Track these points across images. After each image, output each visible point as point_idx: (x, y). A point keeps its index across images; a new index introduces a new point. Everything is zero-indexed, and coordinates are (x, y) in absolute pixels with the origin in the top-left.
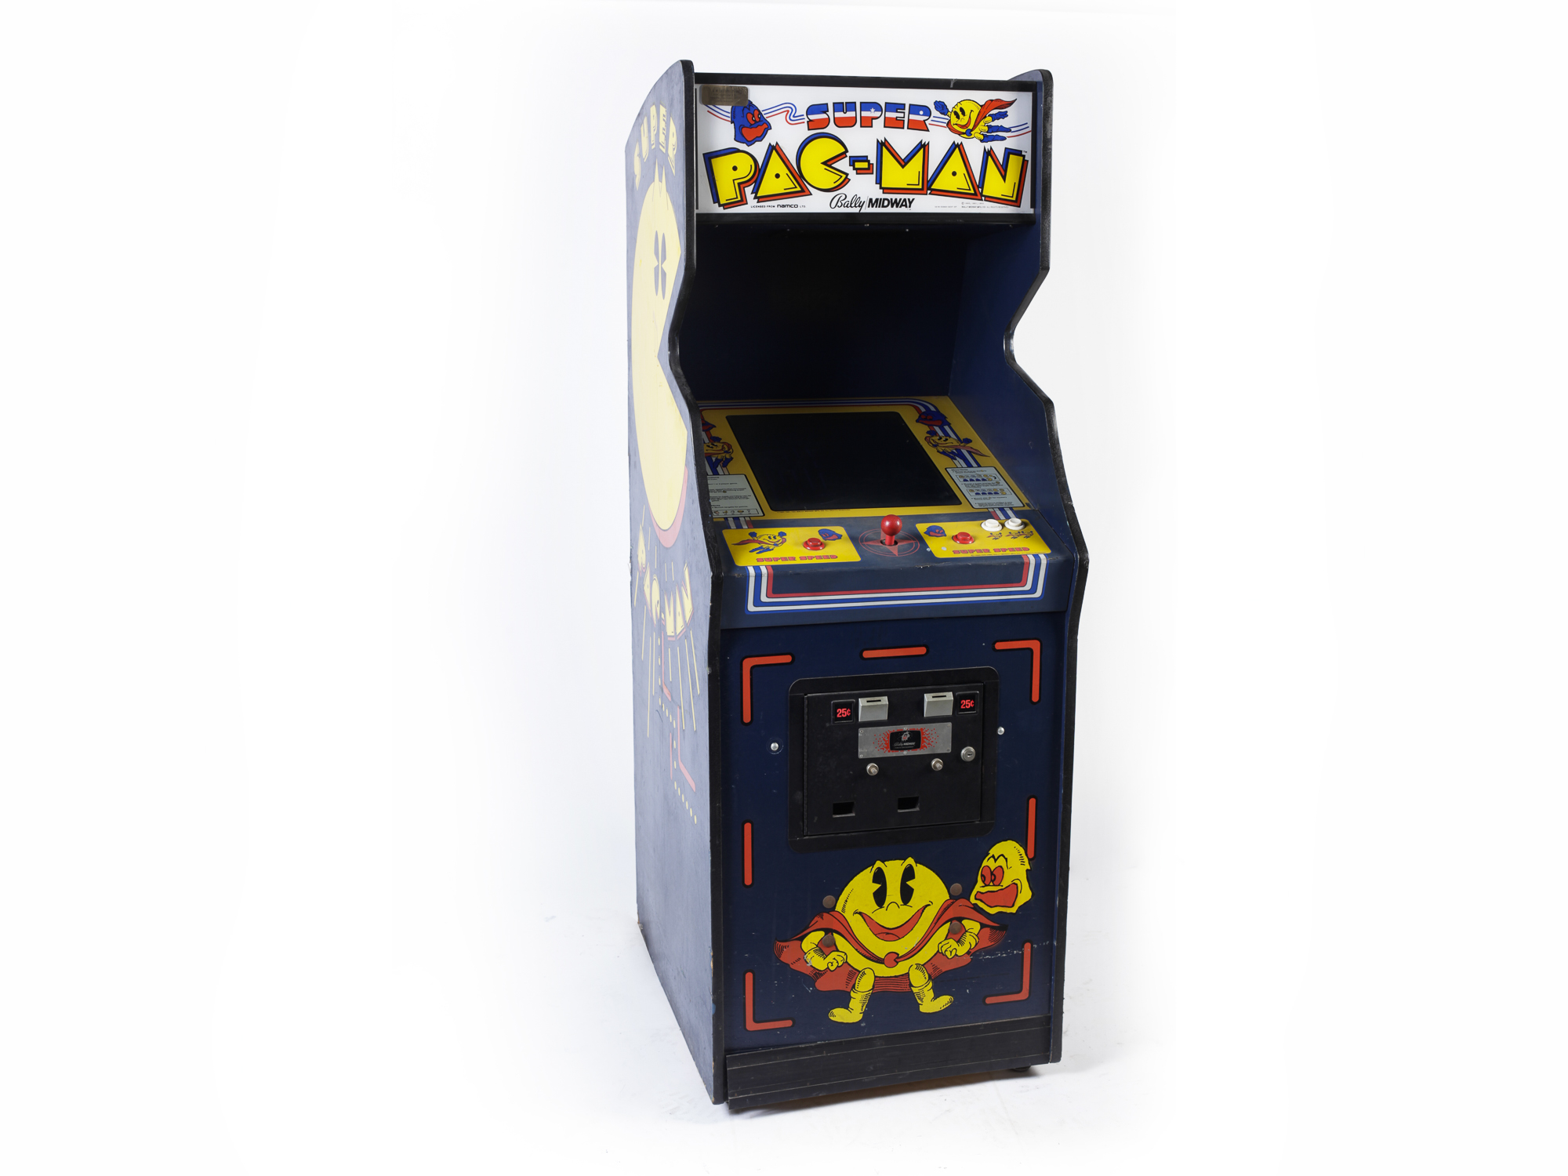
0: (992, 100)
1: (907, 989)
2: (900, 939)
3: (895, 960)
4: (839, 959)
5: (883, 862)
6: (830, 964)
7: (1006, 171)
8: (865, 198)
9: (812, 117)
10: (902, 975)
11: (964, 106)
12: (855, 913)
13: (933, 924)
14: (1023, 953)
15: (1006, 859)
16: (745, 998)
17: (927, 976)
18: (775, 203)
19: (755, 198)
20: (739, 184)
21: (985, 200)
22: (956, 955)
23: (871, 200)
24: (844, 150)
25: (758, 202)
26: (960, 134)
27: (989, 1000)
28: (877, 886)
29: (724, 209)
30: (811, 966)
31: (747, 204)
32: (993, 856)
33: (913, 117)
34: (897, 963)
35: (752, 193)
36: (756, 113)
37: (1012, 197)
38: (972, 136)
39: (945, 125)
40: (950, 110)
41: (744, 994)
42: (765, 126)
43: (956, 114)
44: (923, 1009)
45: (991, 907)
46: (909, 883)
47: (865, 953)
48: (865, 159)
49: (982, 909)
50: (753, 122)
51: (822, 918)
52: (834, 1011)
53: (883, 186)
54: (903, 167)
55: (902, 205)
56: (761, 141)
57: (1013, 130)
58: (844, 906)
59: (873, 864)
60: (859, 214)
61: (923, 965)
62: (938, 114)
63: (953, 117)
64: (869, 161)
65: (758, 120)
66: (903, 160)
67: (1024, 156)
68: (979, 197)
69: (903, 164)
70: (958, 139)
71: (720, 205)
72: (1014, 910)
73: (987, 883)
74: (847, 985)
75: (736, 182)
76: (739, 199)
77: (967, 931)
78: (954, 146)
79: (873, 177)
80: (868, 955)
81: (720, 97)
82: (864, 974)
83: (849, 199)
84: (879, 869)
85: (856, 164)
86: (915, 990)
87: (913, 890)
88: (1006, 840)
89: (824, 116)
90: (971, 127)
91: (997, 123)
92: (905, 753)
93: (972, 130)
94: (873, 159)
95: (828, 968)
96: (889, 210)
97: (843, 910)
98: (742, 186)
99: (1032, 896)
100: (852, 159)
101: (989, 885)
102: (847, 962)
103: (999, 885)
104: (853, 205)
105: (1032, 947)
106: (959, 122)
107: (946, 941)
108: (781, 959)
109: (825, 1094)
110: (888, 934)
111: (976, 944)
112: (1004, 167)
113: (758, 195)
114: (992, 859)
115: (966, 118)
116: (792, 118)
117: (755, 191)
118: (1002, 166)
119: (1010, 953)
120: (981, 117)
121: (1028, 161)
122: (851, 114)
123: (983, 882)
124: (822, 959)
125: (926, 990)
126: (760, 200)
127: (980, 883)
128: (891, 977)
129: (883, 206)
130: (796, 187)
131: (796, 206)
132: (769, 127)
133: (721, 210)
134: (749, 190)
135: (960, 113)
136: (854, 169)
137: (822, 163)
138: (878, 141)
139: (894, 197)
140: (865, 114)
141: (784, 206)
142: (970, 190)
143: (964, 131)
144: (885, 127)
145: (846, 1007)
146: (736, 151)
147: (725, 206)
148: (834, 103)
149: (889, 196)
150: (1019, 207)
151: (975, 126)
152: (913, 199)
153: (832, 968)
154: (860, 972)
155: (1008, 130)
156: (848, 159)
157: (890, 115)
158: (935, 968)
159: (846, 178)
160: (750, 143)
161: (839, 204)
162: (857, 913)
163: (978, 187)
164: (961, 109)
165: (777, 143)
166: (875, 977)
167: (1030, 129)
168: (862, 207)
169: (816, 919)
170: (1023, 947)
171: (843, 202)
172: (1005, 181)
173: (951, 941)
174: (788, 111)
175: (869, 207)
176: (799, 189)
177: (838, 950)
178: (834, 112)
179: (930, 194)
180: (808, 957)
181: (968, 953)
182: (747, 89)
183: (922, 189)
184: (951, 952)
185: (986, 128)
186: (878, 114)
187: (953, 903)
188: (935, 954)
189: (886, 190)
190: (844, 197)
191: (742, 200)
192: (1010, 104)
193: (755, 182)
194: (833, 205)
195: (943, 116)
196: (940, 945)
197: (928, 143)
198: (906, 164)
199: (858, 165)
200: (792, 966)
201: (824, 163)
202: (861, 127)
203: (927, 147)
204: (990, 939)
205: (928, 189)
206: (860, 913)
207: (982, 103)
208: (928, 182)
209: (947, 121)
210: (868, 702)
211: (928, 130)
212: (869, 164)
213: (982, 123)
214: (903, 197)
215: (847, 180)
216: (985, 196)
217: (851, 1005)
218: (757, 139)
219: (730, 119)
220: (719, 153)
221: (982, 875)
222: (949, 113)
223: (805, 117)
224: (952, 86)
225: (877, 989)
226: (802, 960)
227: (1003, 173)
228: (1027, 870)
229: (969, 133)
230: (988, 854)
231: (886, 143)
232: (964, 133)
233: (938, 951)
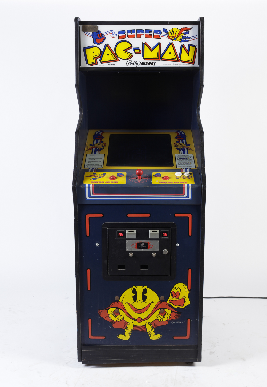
0: (184, 28)
1: (145, 331)
2: (142, 313)
3: (140, 320)
4: (121, 318)
5: (136, 286)
6: (118, 319)
7: (189, 52)
8: (138, 62)
9: (120, 35)
10: (143, 326)
11: (174, 30)
12: (126, 303)
13: (154, 310)
14: (187, 323)
15: (180, 289)
16: (88, 328)
17: (152, 327)
18: (107, 64)
19: (100, 62)
20: (95, 58)
21: (181, 62)
22: (162, 321)
23: (140, 62)
24: (131, 46)
25: (101, 63)
26: (172, 39)
27: (175, 338)
28: (134, 294)
29: (90, 66)
30: (111, 319)
31: (98, 64)
32: (175, 288)
33: (155, 34)
34: (141, 321)
35: (99, 61)
36: (101, 34)
37: (191, 61)
38: (177, 40)
39: (167, 37)
40: (169, 31)
41: (88, 326)
42: (104, 38)
43: (171, 33)
44: (151, 338)
45: (175, 305)
46: (145, 294)
47: (130, 317)
48: (138, 49)
49: (172, 306)
50: (99, 37)
51: (115, 303)
52: (119, 335)
53: (145, 58)
54: (152, 51)
55: (151, 64)
56: (102, 43)
57: (191, 38)
58: (122, 300)
59: (132, 287)
60: (136, 67)
61: (151, 323)
62: (164, 33)
63: (170, 34)
64: (140, 49)
65: (101, 36)
66: (152, 49)
67: (195, 47)
68: (179, 61)
69: (152, 50)
70: (171, 41)
71: (88, 65)
72: (183, 307)
73: (173, 297)
74: (124, 327)
75: (94, 57)
76: (95, 62)
77: (166, 313)
78: (170, 44)
79: (141, 55)
80: (131, 317)
81: (88, 29)
82: (130, 324)
83: (133, 62)
84: (134, 289)
85: (135, 50)
86: (148, 331)
87: (146, 297)
88: (180, 283)
89: (124, 35)
90: (176, 37)
91: (185, 36)
92: (143, 250)
93: (176, 38)
94: (141, 49)
95: (117, 320)
96: (147, 66)
97: (122, 301)
98: (96, 58)
99: (190, 303)
100: (134, 49)
101: (174, 298)
102: (123, 319)
103: (178, 298)
104: (134, 64)
105: (190, 321)
106: (172, 36)
107: (159, 316)
108: (101, 316)
109: (116, 363)
110: (138, 311)
111: (170, 318)
112: (188, 51)
113: (101, 61)
114: (175, 289)
115: (174, 34)
116: (113, 35)
117: (100, 60)
118: (187, 50)
119: (182, 322)
120: (180, 33)
121: (197, 48)
122: (133, 34)
123: (172, 296)
124: (115, 317)
125: (152, 331)
126: (102, 63)
127: (171, 297)
128: (139, 326)
129: (145, 65)
130: (114, 58)
131: (114, 65)
132: (105, 39)
133: (89, 66)
134: (98, 60)
135: (172, 33)
136: (135, 52)
137: (123, 50)
138: (143, 42)
139: (148, 61)
140: (138, 33)
141: (110, 65)
142: (176, 59)
143: (174, 38)
144: (145, 38)
145: (124, 334)
146: (94, 47)
147: (90, 65)
148: (127, 30)
149: (147, 61)
150: (194, 64)
151: (178, 37)
152: (155, 62)
153: (118, 321)
154: (128, 323)
155: (190, 38)
156: (132, 49)
157: (147, 34)
158: (155, 325)
159: (132, 55)
160: (98, 44)
161: (129, 64)
162: (127, 303)
163: (179, 58)
164: (173, 31)
165: (108, 44)
166: (134, 325)
167: (197, 37)
168: (137, 65)
169: (113, 303)
170: (187, 320)
171: (131, 63)
172: (188, 55)
173: (161, 316)
174: (112, 33)
175: (140, 65)
176: (115, 59)
177: (120, 315)
178: (127, 33)
179: (161, 60)
180: (110, 316)
181: (167, 320)
182: (97, 26)
183: (159, 59)
184: (161, 320)
185: (182, 37)
186: (143, 33)
187: (161, 303)
188: (155, 320)
189: (146, 59)
190: (131, 61)
191: (96, 63)
192: (190, 29)
193: (100, 57)
194: (127, 64)
195: (166, 34)
196: (157, 317)
197: (161, 43)
198: (153, 50)
199: (136, 51)
200: (104, 319)
201: (124, 50)
202: (137, 38)
203: (160, 44)
204: (175, 317)
205: (161, 58)
206: (128, 303)
207: (180, 29)
208: (161, 56)
209: (167, 35)
210: (129, 232)
211: (161, 39)
212: (140, 50)
213: (180, 36)
214: (152, 61)
215: (132, 56)
216: (181, 61)
217: (125, 334)
218: (101, 43)
219: (92, 36)
220: (88, 48)
221: (171, 294)
222: (168, 33)
223: (117, 35)
224: (169, 23)
225: (134, 330)
226: (108, 317)
227: (188, 53)
228: (188, 294)
229: (175, 39)
230: (174, 287)
231: (146, 43)
232: (173, 39)
233: (156, 319)
